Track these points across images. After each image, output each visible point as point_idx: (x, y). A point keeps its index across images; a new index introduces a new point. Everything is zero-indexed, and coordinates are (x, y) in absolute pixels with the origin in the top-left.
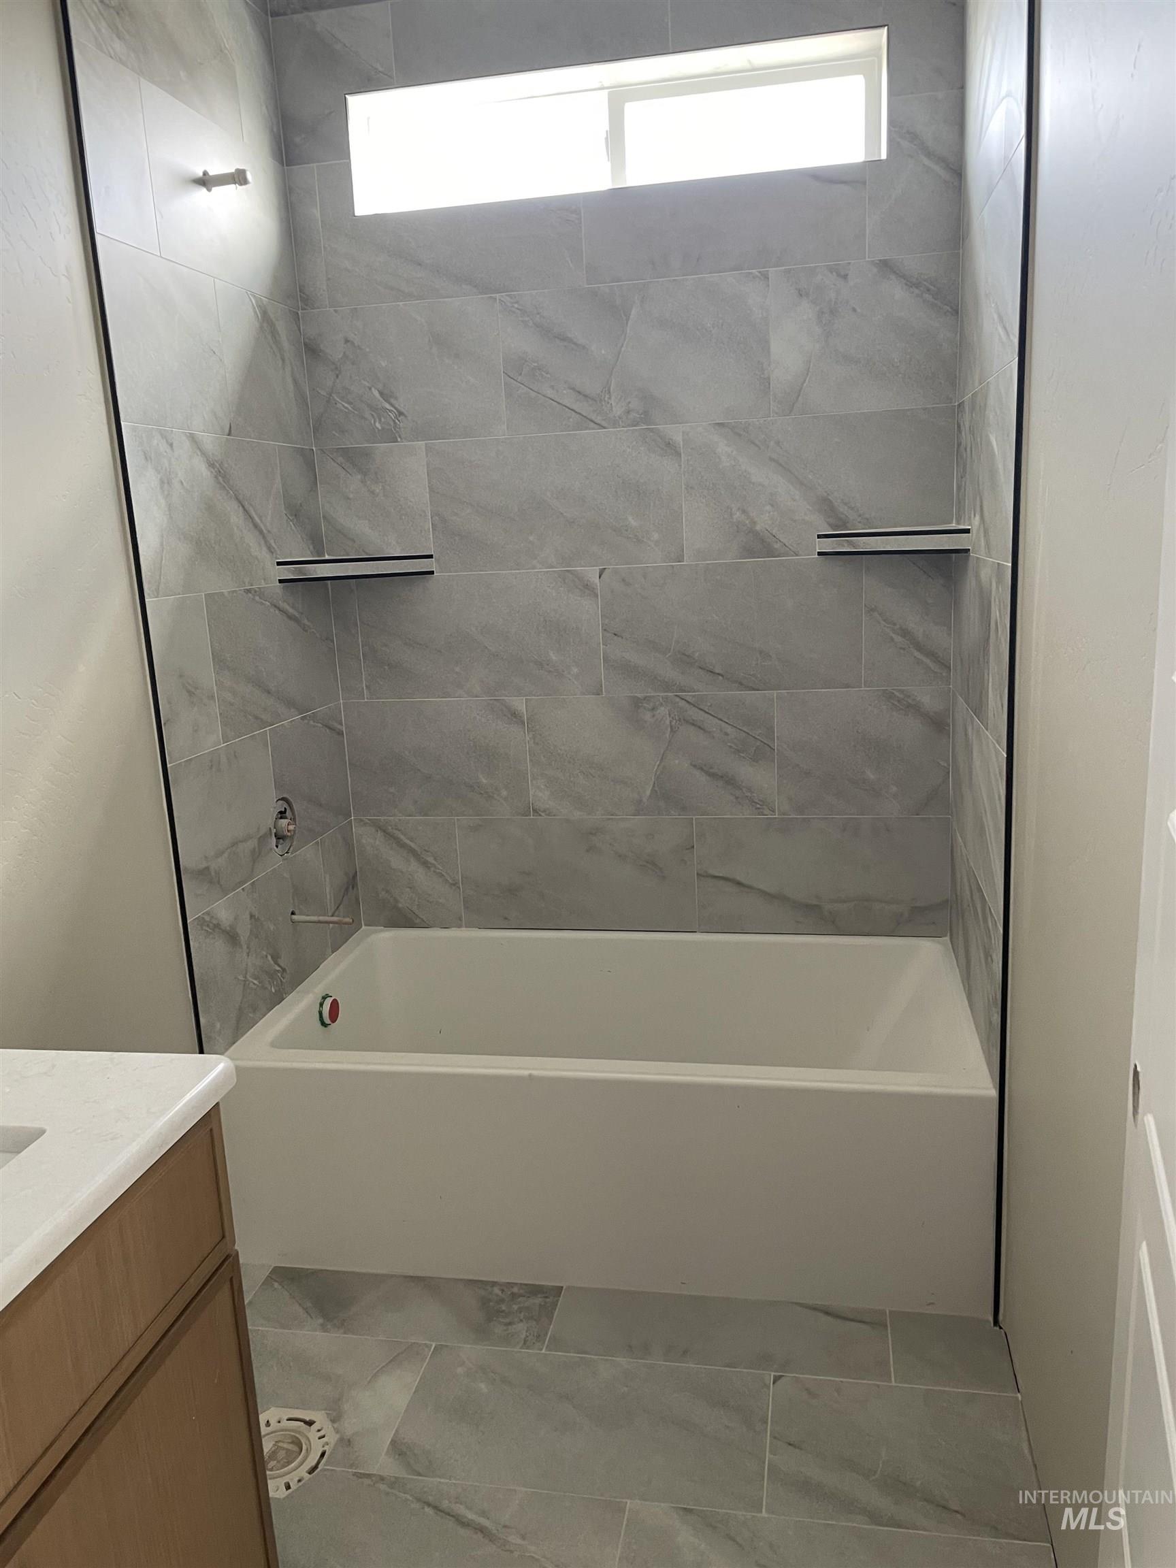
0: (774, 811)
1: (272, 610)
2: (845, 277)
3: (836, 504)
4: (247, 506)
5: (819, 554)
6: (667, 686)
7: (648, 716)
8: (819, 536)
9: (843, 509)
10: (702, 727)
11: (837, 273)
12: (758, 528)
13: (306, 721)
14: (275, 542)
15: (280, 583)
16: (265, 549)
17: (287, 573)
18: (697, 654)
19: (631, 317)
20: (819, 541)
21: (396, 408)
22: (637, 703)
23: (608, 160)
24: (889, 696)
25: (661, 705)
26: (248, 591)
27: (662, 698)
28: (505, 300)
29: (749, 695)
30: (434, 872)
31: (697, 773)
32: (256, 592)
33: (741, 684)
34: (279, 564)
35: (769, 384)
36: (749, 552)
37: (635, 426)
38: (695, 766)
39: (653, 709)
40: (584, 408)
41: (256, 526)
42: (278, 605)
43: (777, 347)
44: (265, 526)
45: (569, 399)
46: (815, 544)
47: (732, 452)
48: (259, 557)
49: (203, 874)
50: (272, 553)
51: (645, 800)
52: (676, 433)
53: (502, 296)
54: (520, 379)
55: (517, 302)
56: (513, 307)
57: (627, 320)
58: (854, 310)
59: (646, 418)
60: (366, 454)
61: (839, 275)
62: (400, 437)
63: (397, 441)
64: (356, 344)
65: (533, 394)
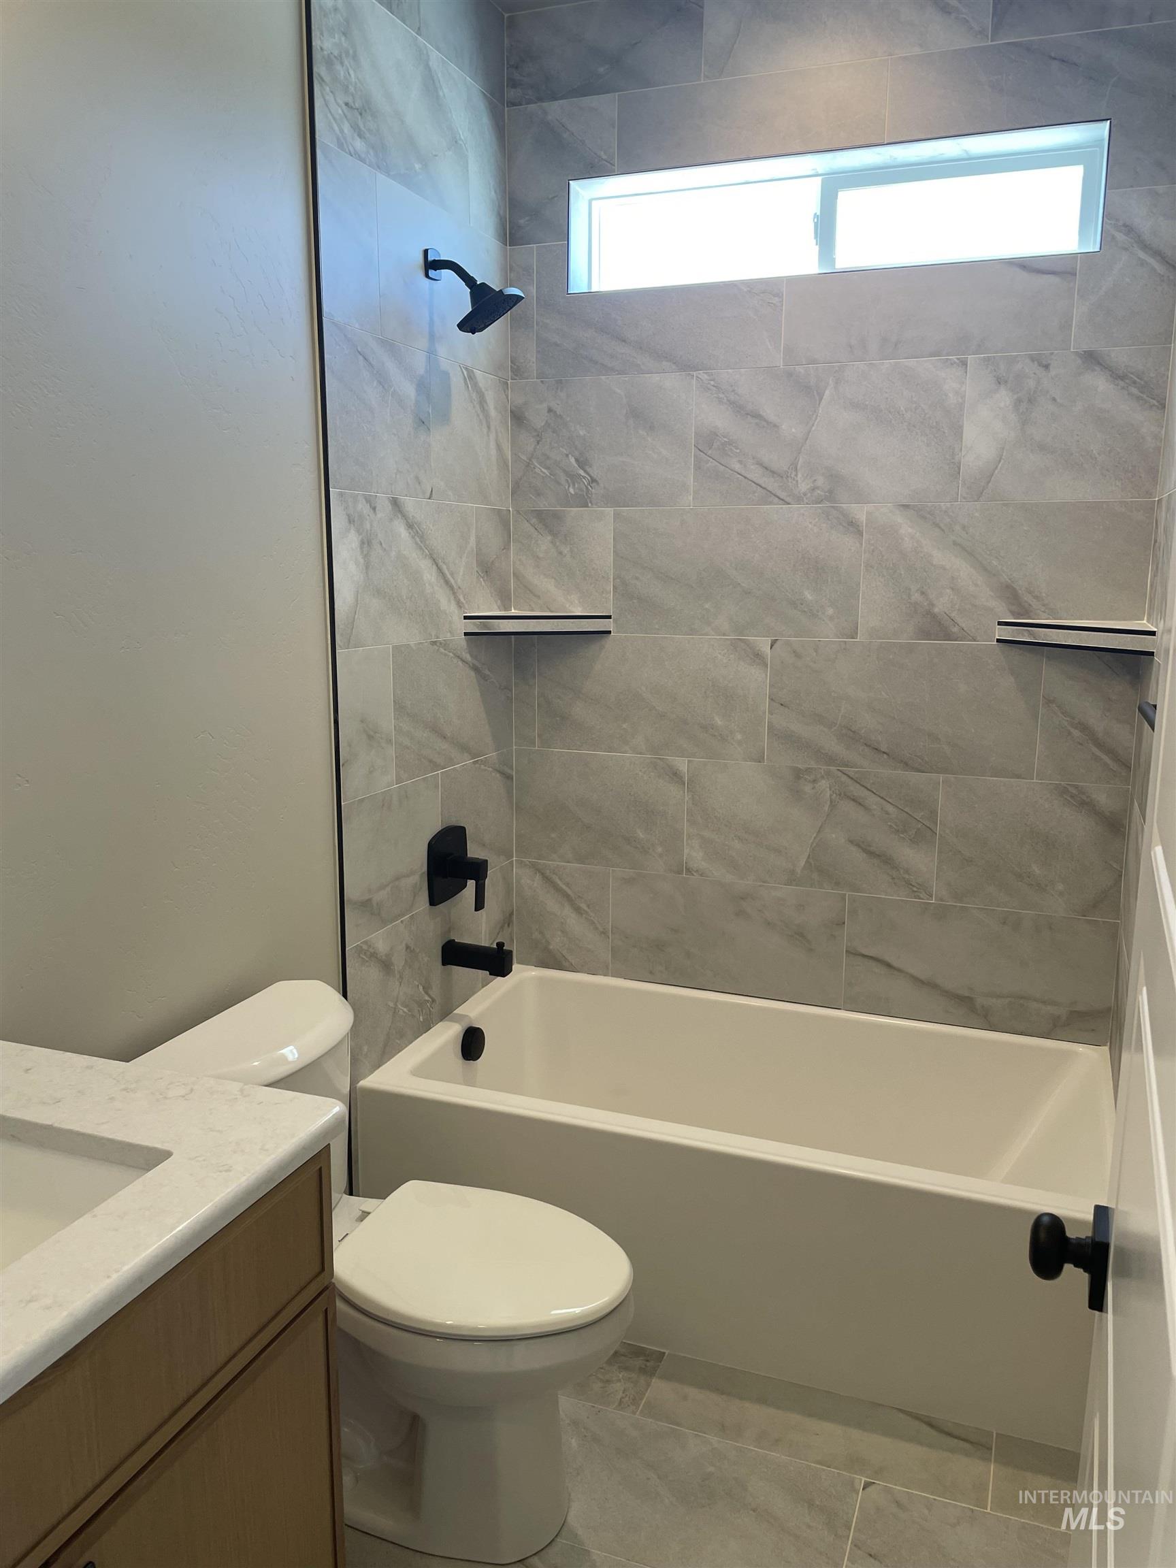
0: (931, 896)
1: (455, 660)
2: (1047, 367)
3: (1020, 592)
4: (441, 564)
5: (998, 640)
6: (831, 760)
7: (808, 788)
8: (1000, 623)
9: (1027, 598)
10: (862, 803)
11: (1038, 362)
12: (936, 610)
13: (477, 765)
14: (464, 598)
15: (465, 635)
16: (453, 603)
17: (473, 627)
18: (863, 731)
19: (825, 397)
20: (999, 628)
21: (590, 476)
22: (798, 774)
23: (817, 244)
24: (1062, 791)
25: (823, 777)
26: (434, 643)
27: (824, 770)
28: (702, 378)
29: (914, 777)
30: (586, 918)
31: (853, 849)
32: (441, 644)
33: (906, 764)
34: (466, 618)
35: (960, 469)
36: (926, 634)
37: (820, 503)
38: (852, 842)
39: (814, 781)
40: (771, 483)
41: (447, 582)
42: (461, 656)
43: (970, 432)
44: (456, 582)
45: (755, 473)
46: (995, 631)
47: (916, 534)
48: (447, 612)
49: (366, 905)
50: (461, 607)
51: (799, 870)
52: (860, 513)
53: (699, 373)
54: (710, 452)
55: (713, 380)
56: (709, 383)
57: (821, 400)
58: (1054, 399)
59: (830, 496)
60: (557, 516)
61: (1040, 364)
62: (591, 502)
63: (587, 506)
64: (558, 413)
65: (722, 468)
